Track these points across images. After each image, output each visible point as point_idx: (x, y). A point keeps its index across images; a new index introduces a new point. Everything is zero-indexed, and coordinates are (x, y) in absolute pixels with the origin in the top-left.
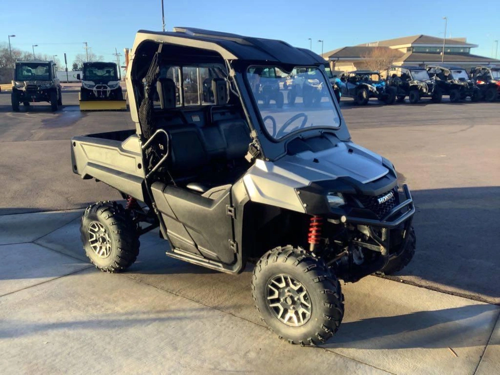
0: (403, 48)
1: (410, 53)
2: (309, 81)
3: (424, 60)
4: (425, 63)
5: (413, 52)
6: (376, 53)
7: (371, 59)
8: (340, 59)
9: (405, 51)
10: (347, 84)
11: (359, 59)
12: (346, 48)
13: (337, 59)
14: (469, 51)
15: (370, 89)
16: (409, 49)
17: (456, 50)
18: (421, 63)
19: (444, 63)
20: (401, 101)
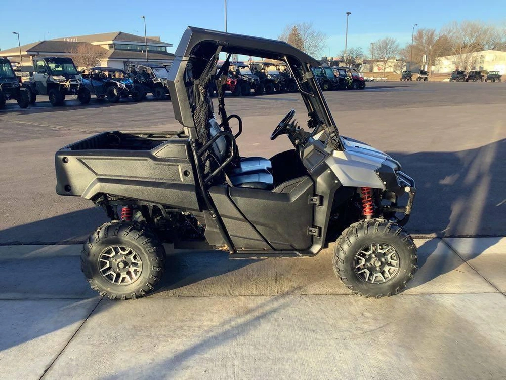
0: (105, 44)
1: (113, 50)
2: (54, 77)
3: (128, 57)
4: (129, 60)
5: (115, 49)
6: (81, 49)
7: (78, 54)
8: (40, 53)
9: (107, 47)
10: (91, 81)
11: (64, 54)
12: (44, 41)
13: (36, 53)
14: (166, 49)
15: (119, 86)
16: (111, 46)
17: (155, 49)
18: (126, 60)
19: (149, 60)
20: (144, 99)
